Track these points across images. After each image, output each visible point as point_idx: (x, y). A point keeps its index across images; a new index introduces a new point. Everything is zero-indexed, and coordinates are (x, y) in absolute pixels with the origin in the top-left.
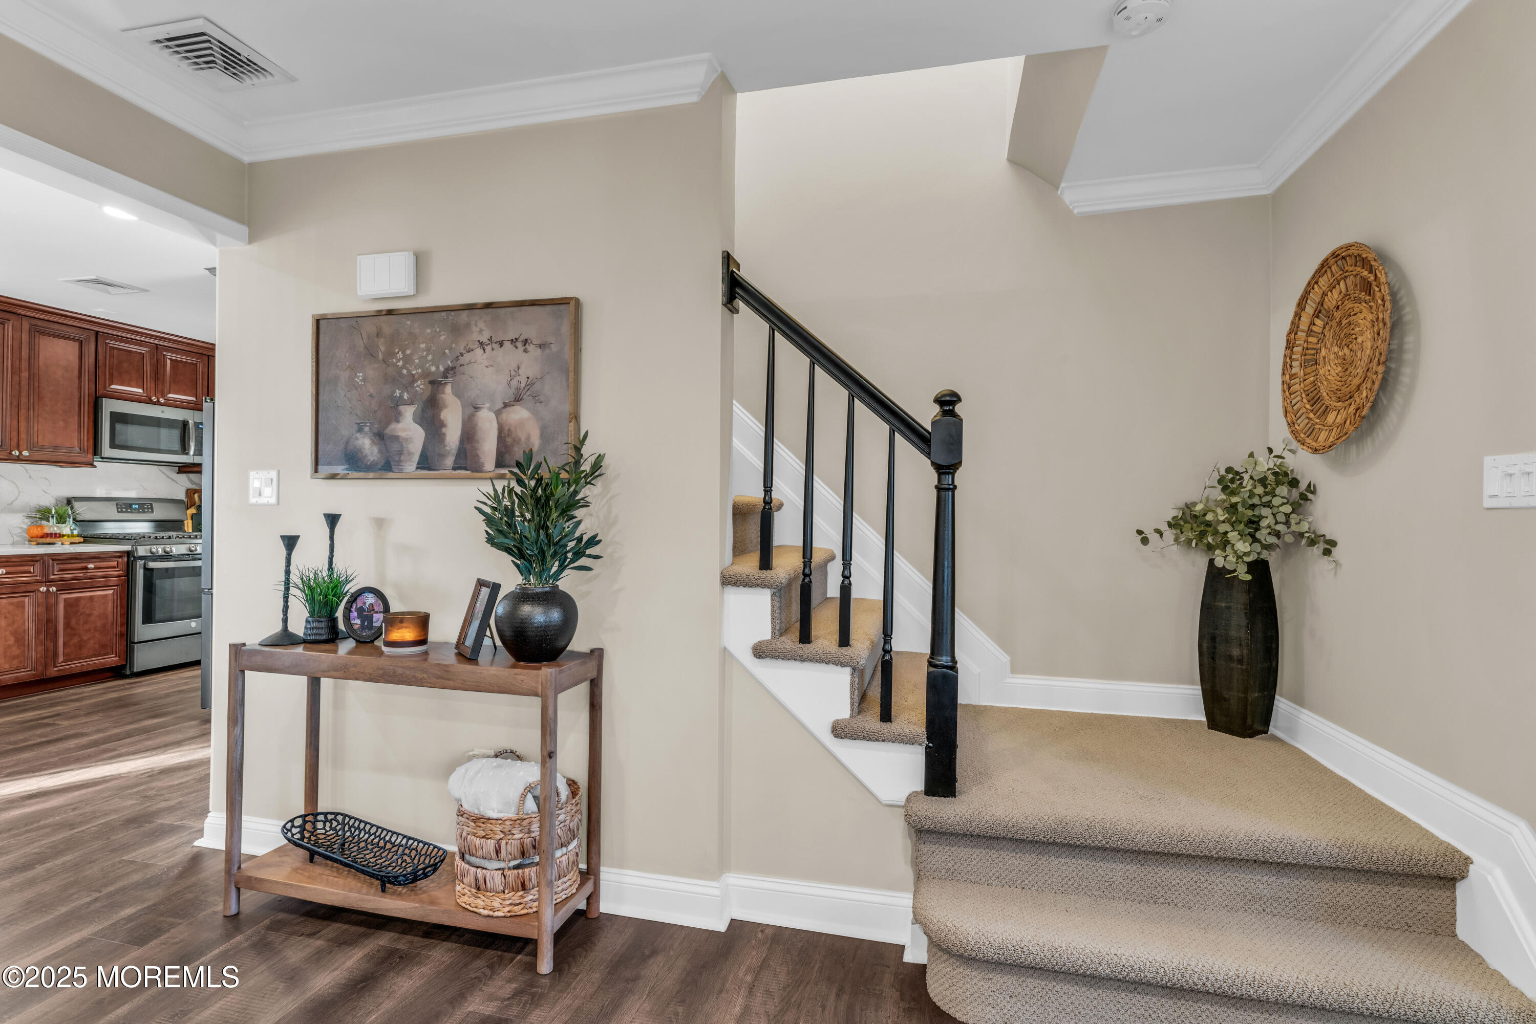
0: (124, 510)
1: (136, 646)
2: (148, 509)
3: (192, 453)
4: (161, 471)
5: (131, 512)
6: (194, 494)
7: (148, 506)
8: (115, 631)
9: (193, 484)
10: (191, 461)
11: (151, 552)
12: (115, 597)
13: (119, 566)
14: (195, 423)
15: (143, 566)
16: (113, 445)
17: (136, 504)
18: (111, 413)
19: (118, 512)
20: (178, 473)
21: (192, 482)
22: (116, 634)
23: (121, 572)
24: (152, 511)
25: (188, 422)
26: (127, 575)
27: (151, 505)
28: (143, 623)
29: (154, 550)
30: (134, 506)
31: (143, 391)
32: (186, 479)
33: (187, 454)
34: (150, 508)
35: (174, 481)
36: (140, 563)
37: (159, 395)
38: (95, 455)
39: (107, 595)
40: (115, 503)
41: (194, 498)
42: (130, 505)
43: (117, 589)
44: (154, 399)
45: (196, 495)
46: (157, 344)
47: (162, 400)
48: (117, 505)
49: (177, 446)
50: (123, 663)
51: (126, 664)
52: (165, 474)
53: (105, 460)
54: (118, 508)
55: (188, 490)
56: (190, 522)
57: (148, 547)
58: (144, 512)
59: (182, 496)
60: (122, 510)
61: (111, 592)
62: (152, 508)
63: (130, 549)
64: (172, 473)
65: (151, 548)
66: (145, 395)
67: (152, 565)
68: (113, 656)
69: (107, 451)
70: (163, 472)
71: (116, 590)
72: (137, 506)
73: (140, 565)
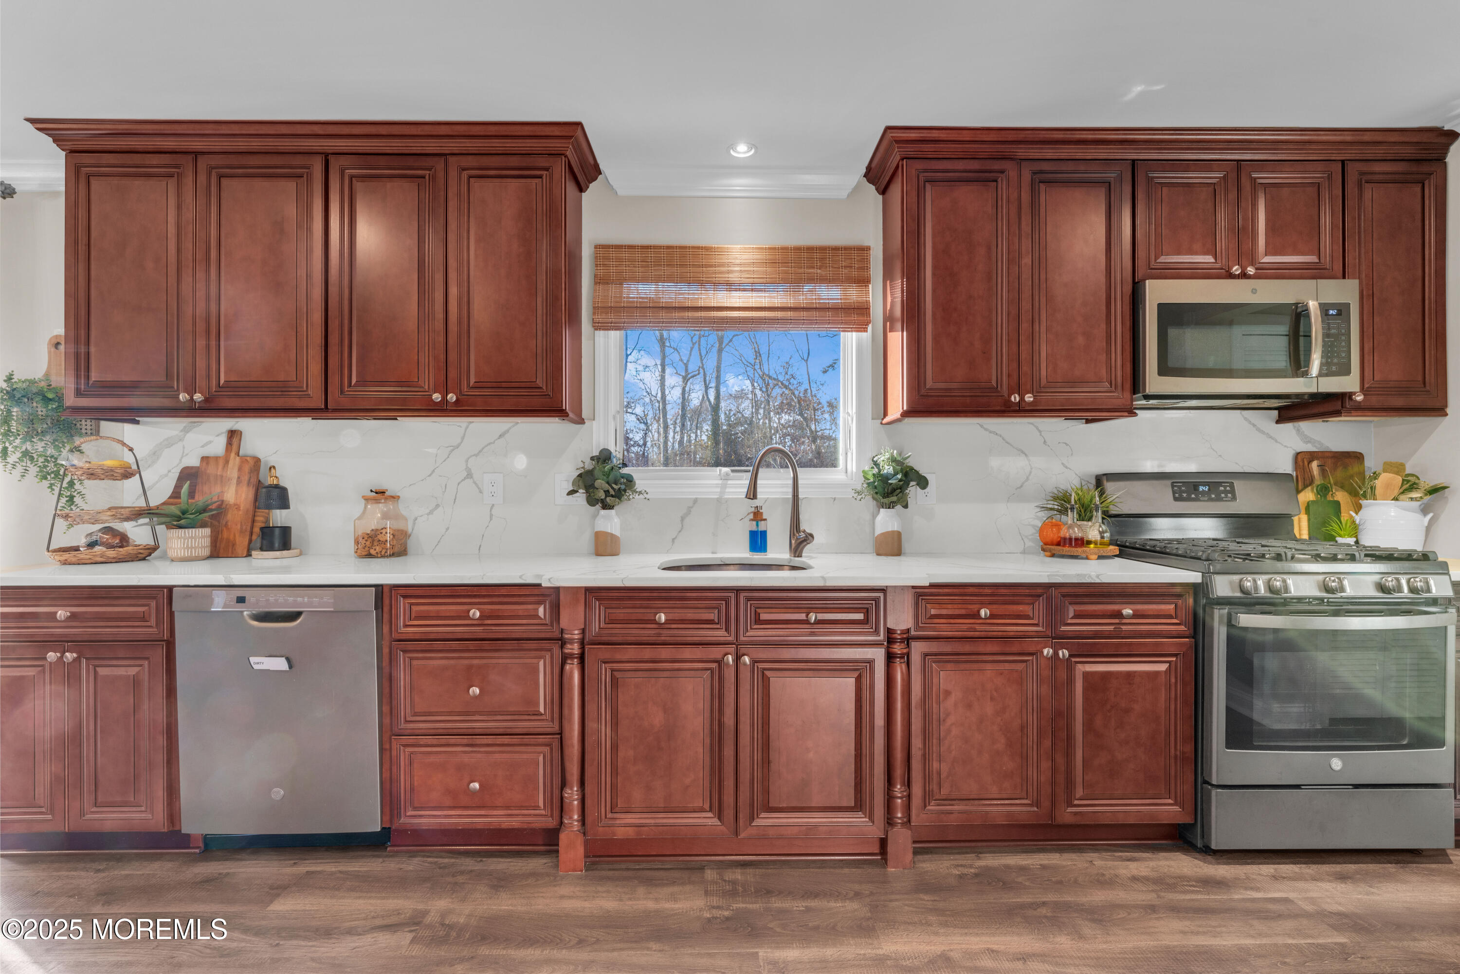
0: (1185, 495)
1: (1214, 792)
2: (1226, 492)
3: (1315, 369)
4: (1246, 419)
5: (1196, 500)
6: (1310, 462)
7: (1225, 487)
8: (1172, 751)
9: (1307, 442)
10: (1313, 390)
11: (1242, 590)
12: (1173, 680)
13: (1179, 613)
14: (1321, 305)
15: (1225, 620)
16: (1164, 370)
17: (1204, 484)
18: (1161, 306)
19: (1176, 499)
20: (1277, 422)
21: (1307, 440)
22: (1176, 757)
23: (1182, 628)
24: (1234, 498)
25: (1306, 309)
26: (1194, 636)
27: (1232, 485)
28: (1229, 745)
29: (1248, 584)
30: (1201, 488)
31: (1216, 259)
32: (1294, 432)
33: (1305, 374)
34: (1229, 492)
35: (1271, 437)
36: (1219, 614)
37: (1244, 262)
38: (1134, 393)
39: (1157, 673)
40: (1169, 482)
41: (1311, 471)
42: (1196, 486)
43: (1176, 662)
44: (1236, 270)
45: (1315, 465)
46: (1238, 161)
47: (1251, 270)
48: (1173, 486)
49: (1281, 361)
50: (1188, 820)
51: (1194, 825)
52: (1254, 425)
53: (1152, 402)
54: (1174, 493)
55: (1298, 454)
56: (1304, 518)
57: (1236, 578)
58: (1219, 499)
59: (1286, 467)
60: (1181, 495)
61: (1163, 667)
62: (1233, 492)
63: (1199, 580)
64: (1266, 420)
65: (1241, 580)
66: (1218, 266)
67: (1246, 620)
68: (1170, 801)
69: (1155, 383)
70: (1250, 422)
71: (1173, 664)
72: (1206, 489)
73: (1221, 617)
